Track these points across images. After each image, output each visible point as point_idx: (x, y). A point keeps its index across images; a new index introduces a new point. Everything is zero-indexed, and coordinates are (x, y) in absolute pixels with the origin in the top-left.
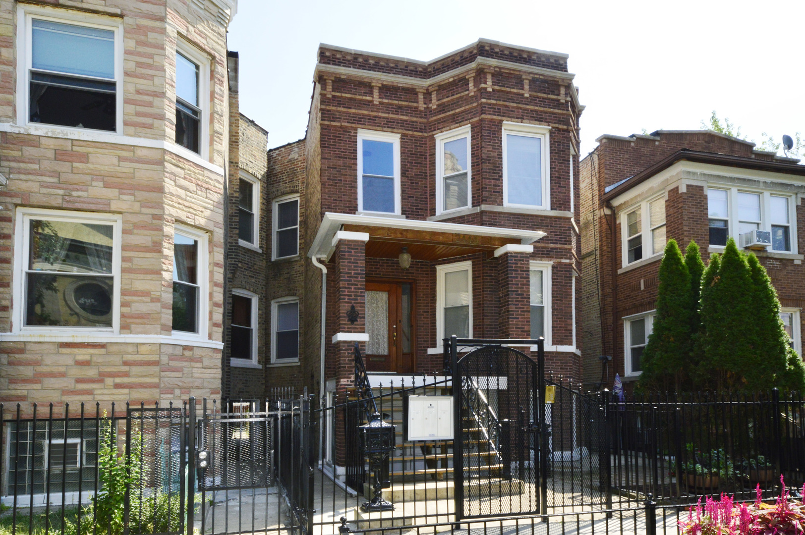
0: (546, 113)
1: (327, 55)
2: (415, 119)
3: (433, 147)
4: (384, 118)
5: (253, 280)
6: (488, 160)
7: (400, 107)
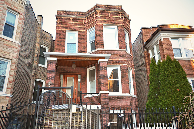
0: (116, 21)
1: (59, 12)
2: (82, 27)
3: (87, 34)
4: (73, 27)
5: (44, 76)
6: (99, 35)
7: (78, 24)
